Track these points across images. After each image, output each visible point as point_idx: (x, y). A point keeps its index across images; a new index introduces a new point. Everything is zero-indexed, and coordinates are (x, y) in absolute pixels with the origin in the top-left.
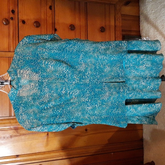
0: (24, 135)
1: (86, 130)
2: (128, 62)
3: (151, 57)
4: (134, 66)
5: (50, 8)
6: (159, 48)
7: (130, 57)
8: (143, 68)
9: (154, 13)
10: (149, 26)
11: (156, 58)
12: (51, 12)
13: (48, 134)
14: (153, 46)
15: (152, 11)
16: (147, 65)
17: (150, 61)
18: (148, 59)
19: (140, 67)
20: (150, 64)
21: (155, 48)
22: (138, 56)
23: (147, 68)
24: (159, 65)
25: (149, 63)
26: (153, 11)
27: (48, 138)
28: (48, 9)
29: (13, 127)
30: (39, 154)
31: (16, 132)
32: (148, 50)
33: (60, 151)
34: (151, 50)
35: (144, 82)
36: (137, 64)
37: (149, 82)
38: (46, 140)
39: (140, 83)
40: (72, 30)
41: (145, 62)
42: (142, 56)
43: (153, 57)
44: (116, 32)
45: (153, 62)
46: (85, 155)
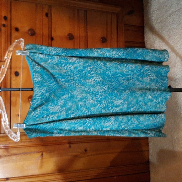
0: (15, 154)
1: (86, 150)
2: (132, 72)
3: (156, 68)
4: (138, 77)
6: (166, 59)
7: (133, 67)
8: (147, 79)
9: (160, 22)
10: (154, 37)
11: (161, 69)
12: (47, 19)
13: (42, 155)
14: (159, 57)
15: (158, 20)
16: (152, 77)
17: (154, 72)
18: (153, 70)
19: (145, 79)
20: (154, 76)
21: (161, 59)
22: (143, 67)
23: (151, 80)
24: (163, 77)
25: (154, 74)
27: (42, 159)
29: (3, 146)
30: (32, 177)
31: (6, 152)
32: (153, 60)
33: (56, 174)
34: (156, 61)
35: (151, 95)
36: (142, 75)
37: (156, 96)
38: (40, 161)
39: (146, 97)
40: (70, 39)
41: (149, 73)
42: (147, 67)
43: (158, 68)
45: (158, 74)
46: (84, 179)
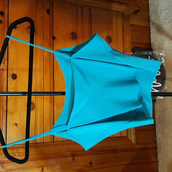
1: (91, 164)
5: (48, 11)
9: (169, 22)
10: (163, 37)
12: (49, 17)
13: (42, 170)
15: (166, 20)
26: (168, 20)
28: (45, 13)
40: (73, 39)
44: (125, 44)
